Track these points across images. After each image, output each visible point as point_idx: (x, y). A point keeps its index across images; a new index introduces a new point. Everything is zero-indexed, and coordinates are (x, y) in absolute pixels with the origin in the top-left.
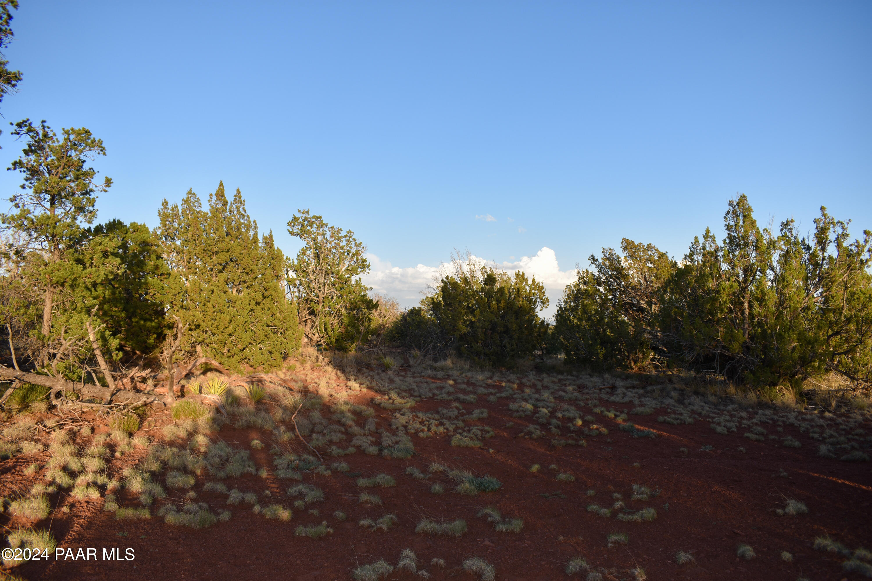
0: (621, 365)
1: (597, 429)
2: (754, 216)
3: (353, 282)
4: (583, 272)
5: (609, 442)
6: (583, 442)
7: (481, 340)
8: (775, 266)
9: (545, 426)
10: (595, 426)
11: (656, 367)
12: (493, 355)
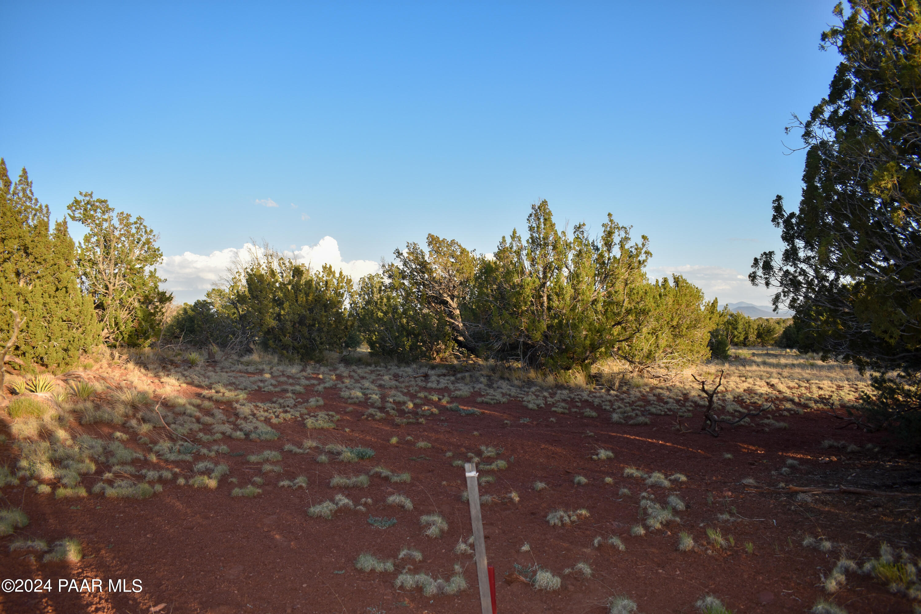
0: (425, 356)
1: (428, 410)
2: (554, 219)
3: (147, 273)
4: (389, 265)
5: (443, 420)
6: (422, 420)
7: (289, 333)
8: (570, 264)
9: (382, 409)
10: (426, 408)
11: (457, 357)
12: (301, 349)
